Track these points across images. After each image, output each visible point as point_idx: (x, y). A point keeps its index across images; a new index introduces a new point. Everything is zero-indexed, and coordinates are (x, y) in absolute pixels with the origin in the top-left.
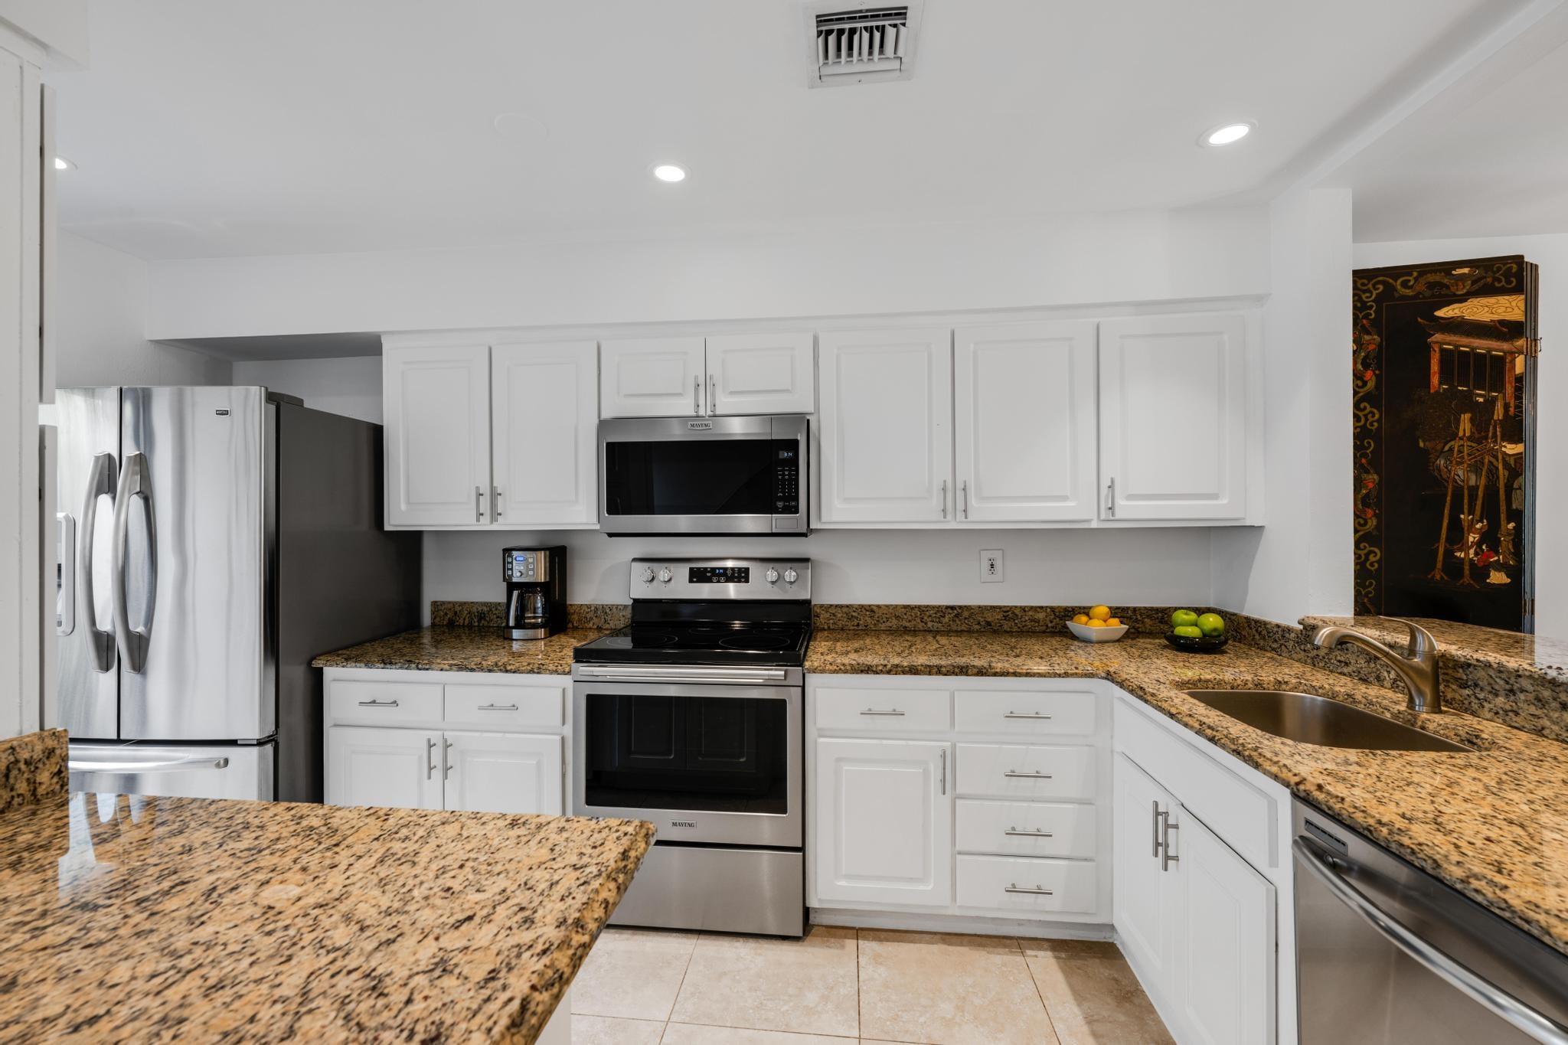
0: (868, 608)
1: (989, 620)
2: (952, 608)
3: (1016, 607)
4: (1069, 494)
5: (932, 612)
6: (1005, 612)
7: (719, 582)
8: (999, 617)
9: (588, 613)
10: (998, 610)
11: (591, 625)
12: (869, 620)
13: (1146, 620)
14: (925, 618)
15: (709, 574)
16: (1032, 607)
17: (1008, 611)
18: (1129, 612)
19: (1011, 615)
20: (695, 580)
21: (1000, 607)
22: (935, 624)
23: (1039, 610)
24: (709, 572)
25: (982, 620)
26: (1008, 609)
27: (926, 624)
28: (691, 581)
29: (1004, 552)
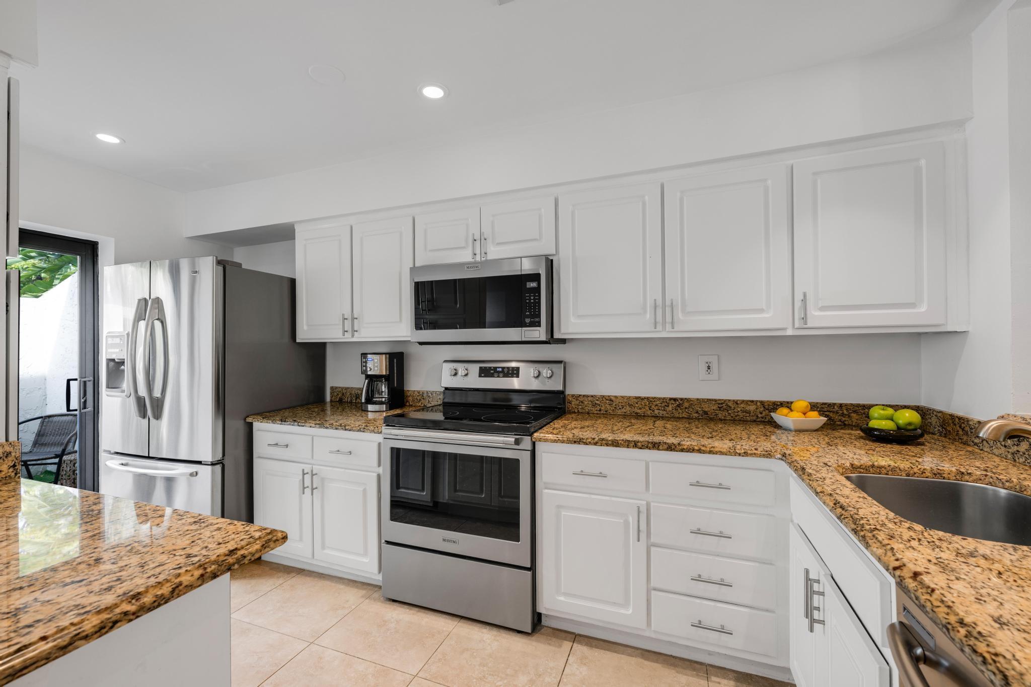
0: (607, 398)
1: (706, 410)
2: (675, 400)
3: (729, 400)
4: (764, 308)
5: (658, 402)
6: (719, 404)
7: (498, 377)
8: (715, 408)
9: (418, 396)
10: (714, 402)
11: (420, 404)
12: (608, 407)
13: (852, 414)
14: (653, 407)
15: (492, 372)
16: (743, 401)
17: (722, 404)
18: (835, 407)
19: (725, 407)
20: (483, 375)
21: (715, 400)
22: (661, 412)
23: (749, 403)
24: (492, 370)
25: (700, 409)
26: (723, 402)
27: (653, 411)
28: (480, 376)
29: (718, 356)
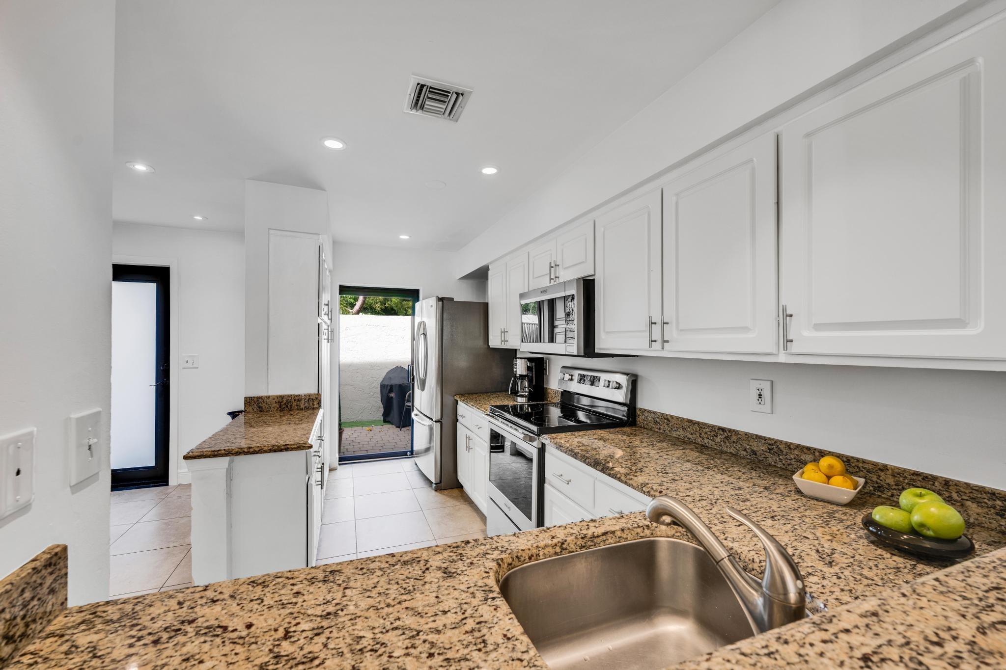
0: (665, 417)
1: (755, 449)
2: (723, 430)
3: (781, 442)
4: (749, 326)
5: (707, 430)
6: (770, 445)
8: (764, 449)
10: (763, 441)
12: (666, 426)
13: (969, 503)
14: (703, 434)
15: (585, 379)
17: (772, 445)
18: (936, 484)
19: (775, 450)
20: (581, 381)
21: (765, 438)
22: (710, 441)
23: (805, 450)
24: (585, 377)
25: (748, 447)
26: (773, 442)
27: (703, 439)
28: (579, 382)
29: (772, 382)
